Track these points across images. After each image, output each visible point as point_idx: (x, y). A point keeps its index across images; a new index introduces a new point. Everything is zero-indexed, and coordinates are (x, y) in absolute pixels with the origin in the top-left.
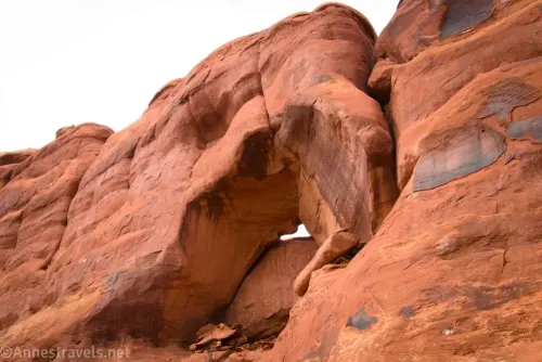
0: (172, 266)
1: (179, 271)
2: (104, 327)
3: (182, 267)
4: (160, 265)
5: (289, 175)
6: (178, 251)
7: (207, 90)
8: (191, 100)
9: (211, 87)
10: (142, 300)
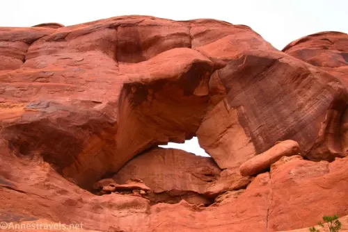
0: (108, 118)
1: (112, 124)
2: (24, 138)
3: (116, 122)
4: (98, 112)
5: (207, 102)
6: (116, 110)
7: (139, 29)
8: (120, 29)
9: (143, 29)
10: (72, 132)
